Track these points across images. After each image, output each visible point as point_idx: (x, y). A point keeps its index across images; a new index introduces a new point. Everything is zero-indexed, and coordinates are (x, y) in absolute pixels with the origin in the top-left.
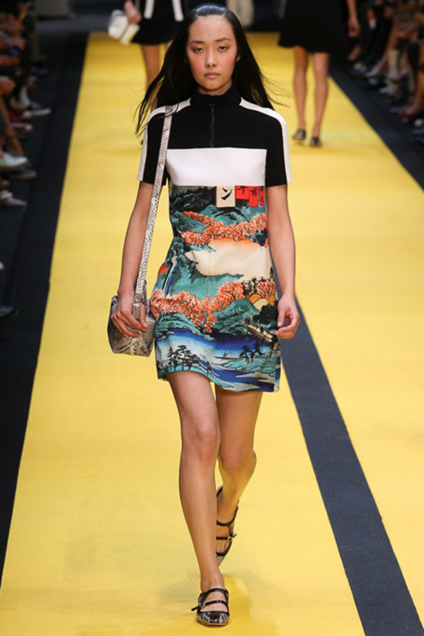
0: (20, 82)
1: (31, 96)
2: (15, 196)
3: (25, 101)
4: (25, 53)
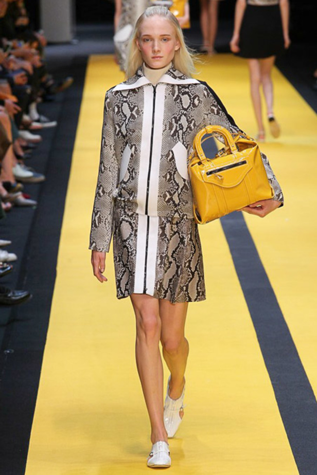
1: (39, 111)
2: (26, 198)
3: (35, 115)
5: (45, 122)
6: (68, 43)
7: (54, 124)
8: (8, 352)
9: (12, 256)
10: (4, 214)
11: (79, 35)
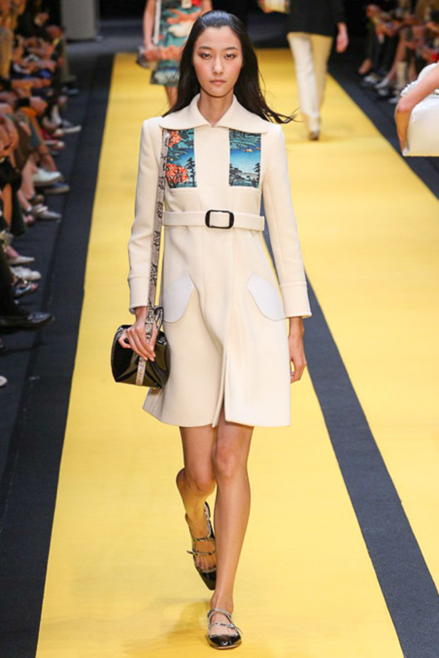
0: (51, 102)
1: (61, 114)
2: (50, 210)
3: (57, 120)
4: (55, 74)
5: (68, 127)
6: (91, 40)
8: (34, 378)
9: (36, 275)
10: (26, 228)
11: (104, 31)
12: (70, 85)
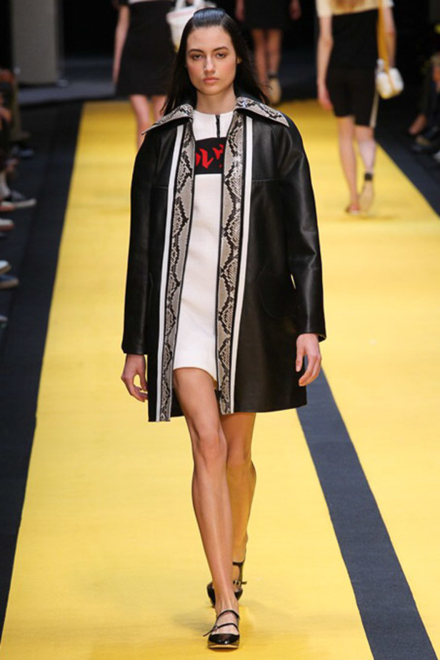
6: (52, 85)
7: (31, 203)
11: (69, 74)
12: (22, 145)
